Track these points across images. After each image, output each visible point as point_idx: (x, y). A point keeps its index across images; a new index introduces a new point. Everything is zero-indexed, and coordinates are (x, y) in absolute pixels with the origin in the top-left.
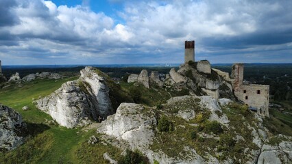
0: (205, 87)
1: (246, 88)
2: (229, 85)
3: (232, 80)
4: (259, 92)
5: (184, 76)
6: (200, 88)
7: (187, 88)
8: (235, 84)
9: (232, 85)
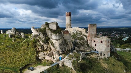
0: (51, 38)
1: (95, 39)
2: (85, 37)
3: (87, 34)
4: (102, 42)
5: (37, 31)
6: (49, 38)
7: (39, 39)
8: (88, 36)
9: (86, 38)
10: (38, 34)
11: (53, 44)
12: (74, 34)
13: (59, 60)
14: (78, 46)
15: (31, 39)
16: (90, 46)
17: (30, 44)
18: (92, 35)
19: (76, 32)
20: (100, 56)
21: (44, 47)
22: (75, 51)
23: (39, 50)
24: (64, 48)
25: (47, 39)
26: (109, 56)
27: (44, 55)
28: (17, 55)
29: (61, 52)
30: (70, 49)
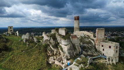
1: (104, 44)
2: (92, 42)
3: (95, 39)
4: (110, 47)
5: (48, 36)
6: (59, 43)
7: (49, 43)
8: (96, 41)
9: (94, 42)
10: (49, 39)
11: (62, 49)
12: (82, 38)
13: (68, 65)
14: (85, 50)
15: (42, 44)
16: (98, 50)
17: (42, 48)
18: (101, 39)
19: (84, 36)
20: (108, 61)
21: (53, 51)
22: (83, 56)
23: (49, 55)
24: (73, 52)
25: (57, 44)
26: (118, 61)
27: (54, 59)
28: (30, 60)
29: (69, 56)
30: (78, 53)
